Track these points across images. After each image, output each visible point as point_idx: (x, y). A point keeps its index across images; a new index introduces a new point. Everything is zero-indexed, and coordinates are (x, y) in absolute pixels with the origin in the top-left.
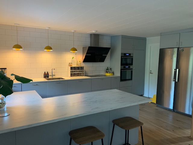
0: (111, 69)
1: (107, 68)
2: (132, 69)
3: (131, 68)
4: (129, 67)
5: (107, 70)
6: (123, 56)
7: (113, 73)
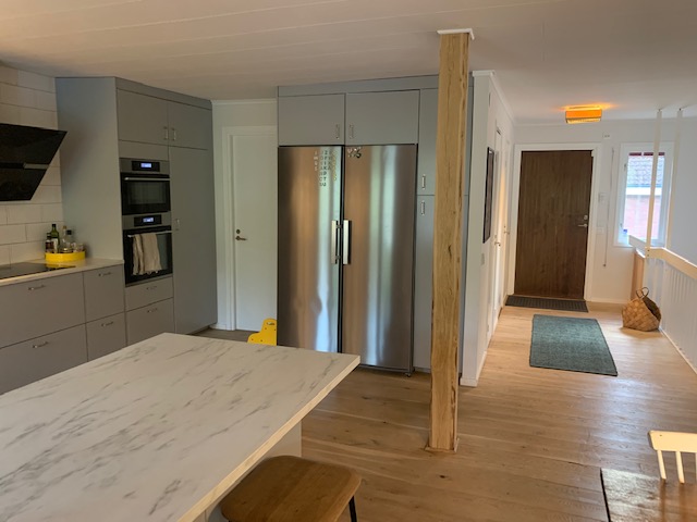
0: (69, 232)
1: (50, 229)
2: (169, 228)
3: (164, 223)
4: (158, 220)
5: (53, 239)
6: (130, 170)
7: (86, 251)
